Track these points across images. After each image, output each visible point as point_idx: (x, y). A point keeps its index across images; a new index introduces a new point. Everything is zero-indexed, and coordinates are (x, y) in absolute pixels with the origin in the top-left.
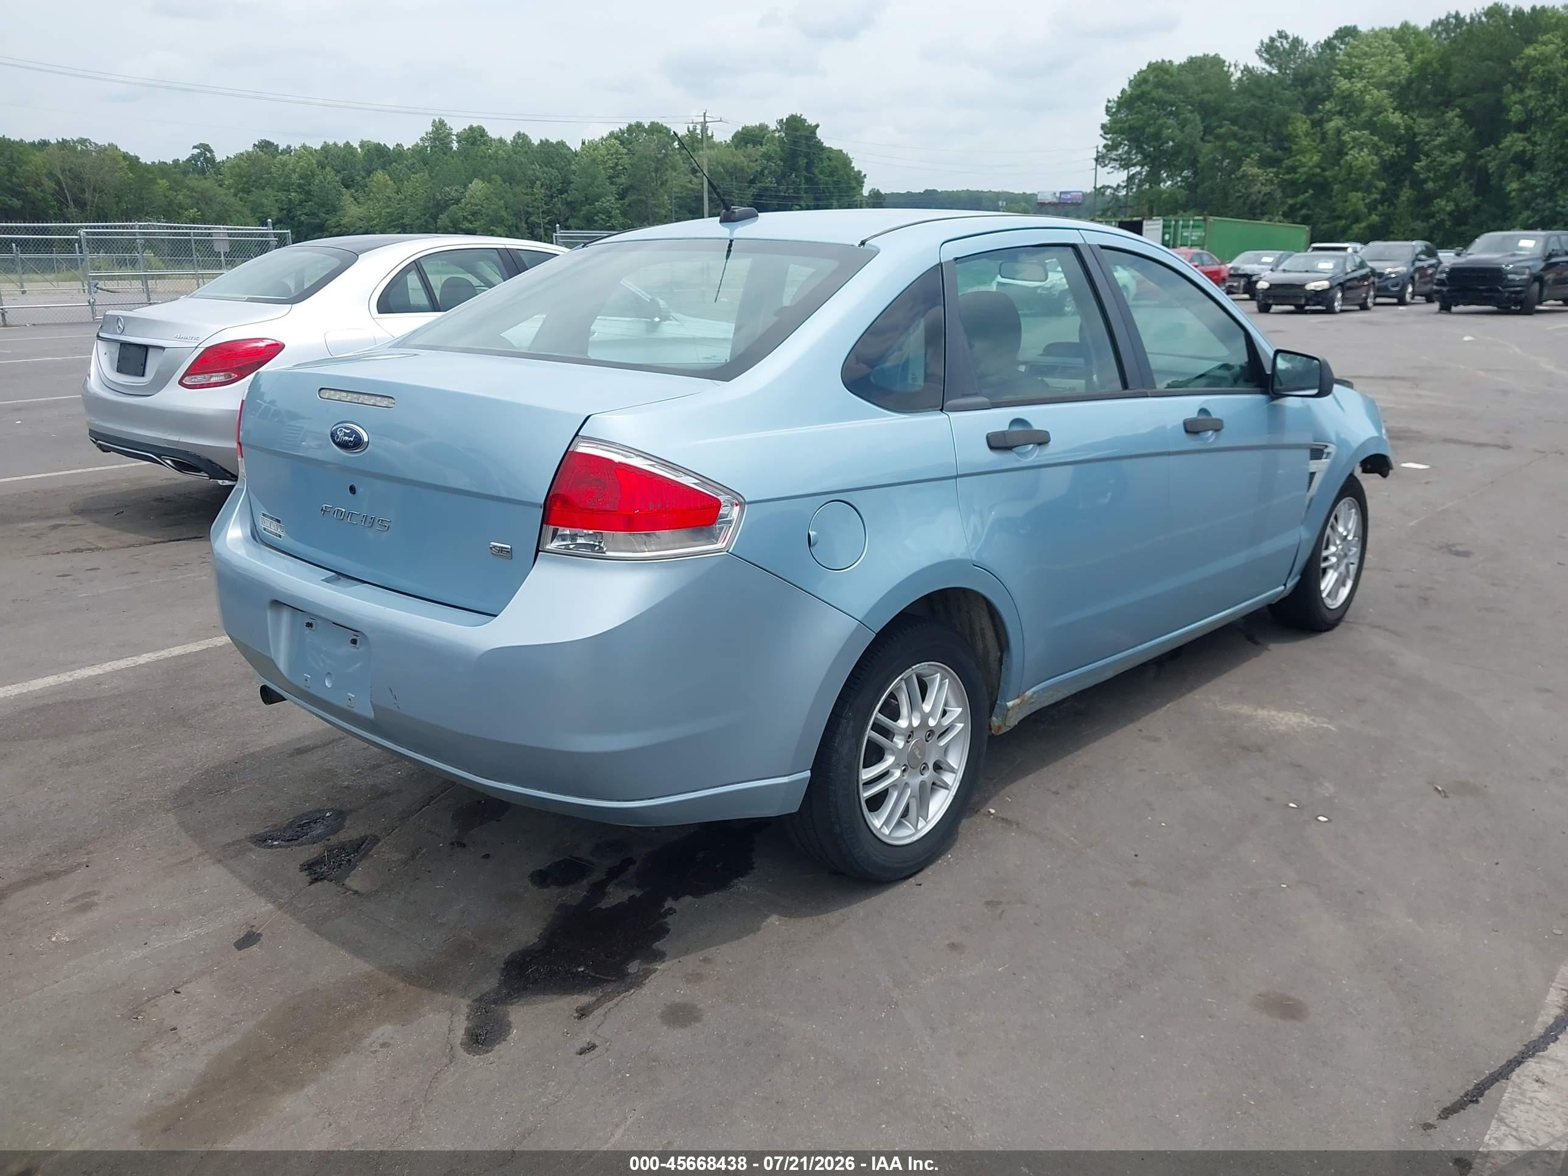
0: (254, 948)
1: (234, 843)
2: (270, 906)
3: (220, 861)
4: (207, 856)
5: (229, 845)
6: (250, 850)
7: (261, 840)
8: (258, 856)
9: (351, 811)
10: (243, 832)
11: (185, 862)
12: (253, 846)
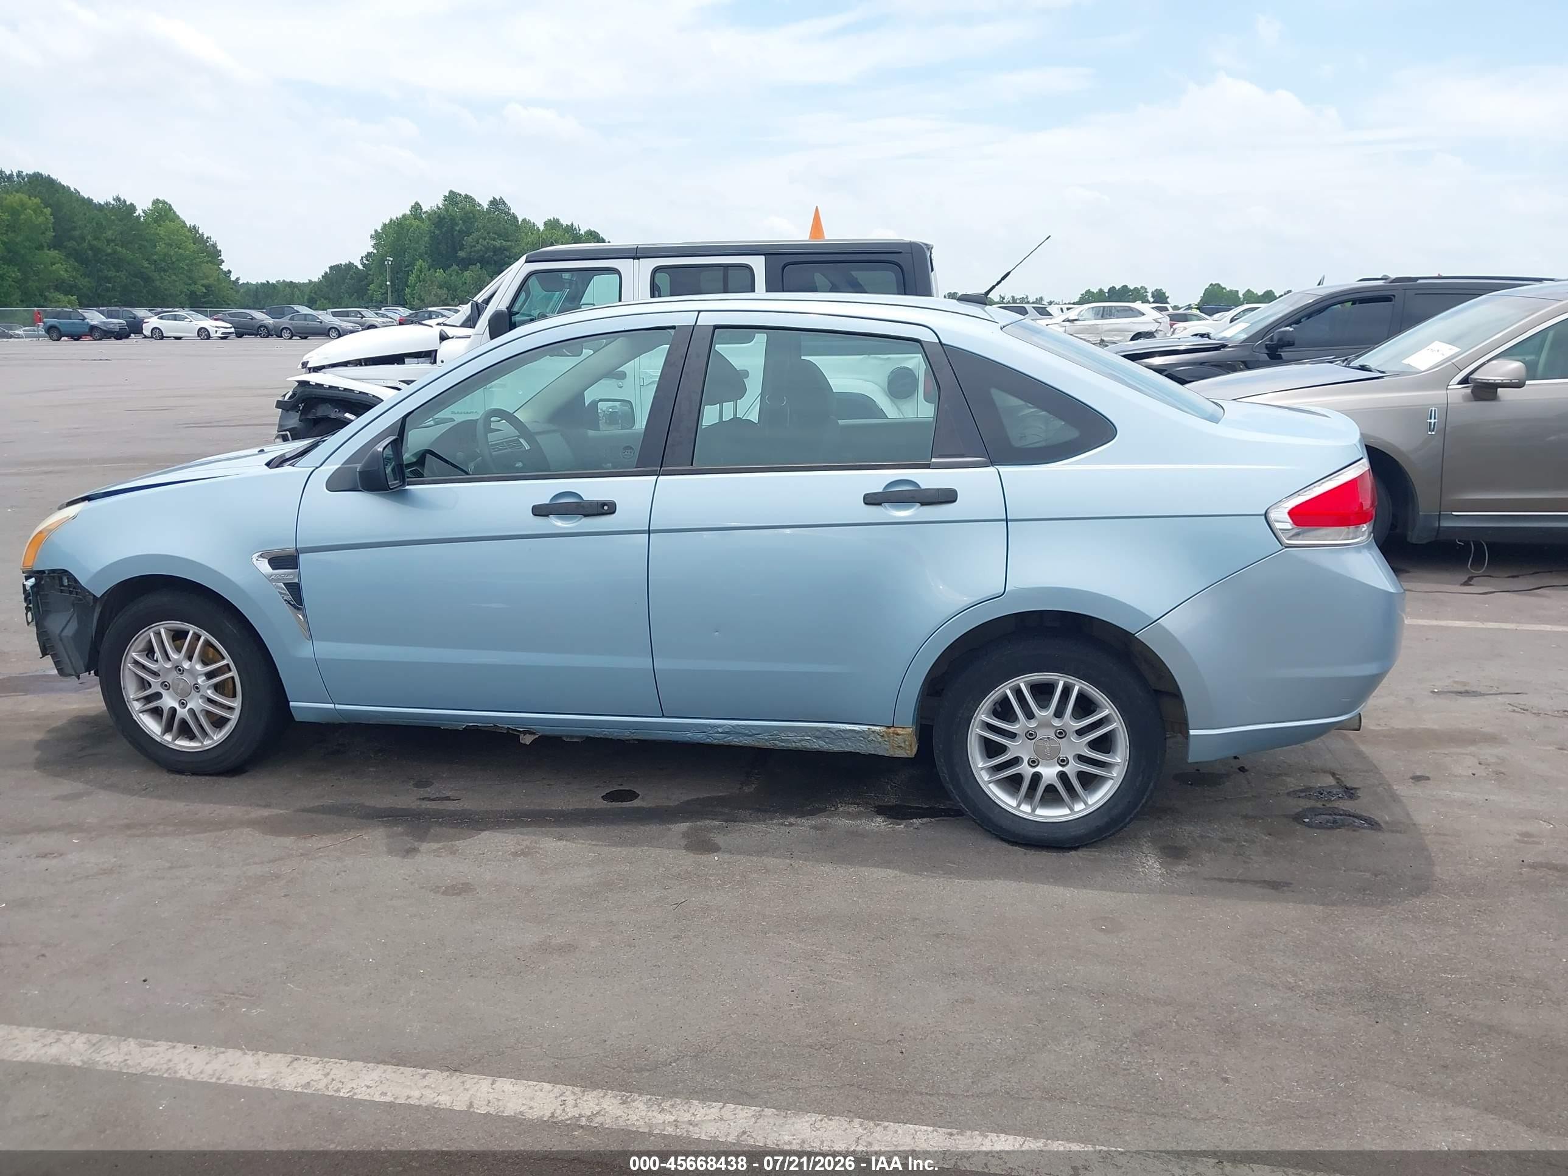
0: (1418, 774)
1: (1397, 832)
2: (1395, 787)
3: (1415, 824)
4: (1422, 831)
5: (1401, 832)
6: (1387, 823)
7: (1374, 825)
8: (1382, 816)
9: (1286, 816)
10: (1380, 837)
11: (1440, 834)
12: (1382, 824)
